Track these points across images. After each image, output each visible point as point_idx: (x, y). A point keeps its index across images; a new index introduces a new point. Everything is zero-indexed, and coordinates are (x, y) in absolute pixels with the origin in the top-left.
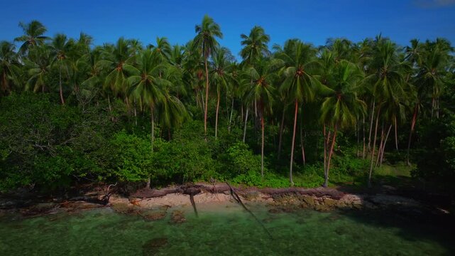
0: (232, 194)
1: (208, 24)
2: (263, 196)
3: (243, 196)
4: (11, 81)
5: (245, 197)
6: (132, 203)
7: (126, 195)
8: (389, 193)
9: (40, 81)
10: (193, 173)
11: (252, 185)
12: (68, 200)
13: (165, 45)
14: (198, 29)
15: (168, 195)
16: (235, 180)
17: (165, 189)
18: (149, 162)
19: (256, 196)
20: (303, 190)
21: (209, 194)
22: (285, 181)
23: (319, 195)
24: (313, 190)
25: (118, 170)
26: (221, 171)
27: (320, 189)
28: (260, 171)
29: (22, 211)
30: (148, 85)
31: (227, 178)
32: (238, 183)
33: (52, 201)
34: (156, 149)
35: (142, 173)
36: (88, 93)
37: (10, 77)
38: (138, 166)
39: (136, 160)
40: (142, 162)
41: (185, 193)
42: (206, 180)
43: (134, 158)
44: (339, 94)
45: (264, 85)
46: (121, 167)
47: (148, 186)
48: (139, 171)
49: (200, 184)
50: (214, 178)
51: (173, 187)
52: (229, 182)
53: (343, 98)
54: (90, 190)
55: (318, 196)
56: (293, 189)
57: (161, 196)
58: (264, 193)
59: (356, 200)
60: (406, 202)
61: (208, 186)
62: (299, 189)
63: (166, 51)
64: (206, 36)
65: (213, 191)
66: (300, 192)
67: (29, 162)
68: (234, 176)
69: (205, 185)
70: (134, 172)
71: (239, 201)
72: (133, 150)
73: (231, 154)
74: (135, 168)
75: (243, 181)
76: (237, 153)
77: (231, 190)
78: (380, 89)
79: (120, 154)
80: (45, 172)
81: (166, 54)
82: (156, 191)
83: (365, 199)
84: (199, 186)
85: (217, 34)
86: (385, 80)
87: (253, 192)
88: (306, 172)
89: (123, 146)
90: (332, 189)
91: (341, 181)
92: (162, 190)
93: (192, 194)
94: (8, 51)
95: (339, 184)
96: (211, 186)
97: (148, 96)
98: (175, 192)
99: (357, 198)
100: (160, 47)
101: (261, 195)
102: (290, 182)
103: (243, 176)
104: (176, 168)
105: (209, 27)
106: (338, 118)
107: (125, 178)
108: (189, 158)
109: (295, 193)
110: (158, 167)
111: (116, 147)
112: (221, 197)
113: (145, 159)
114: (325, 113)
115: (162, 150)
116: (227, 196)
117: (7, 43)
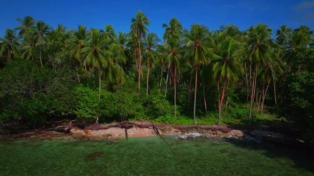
0: (154, 129)
1: (140, 17)
2: (175, 130)
3: (161, 130)
4: (12, 54)
5: (162, 130)
6: (86, 132)
7: (82, 127)
8: (263, 129)
9: (30, 54)
10: (126, 113)
11: (168, 123)
12: (44, 130)
13: (111, 30)
14: (134, 20)
15: (110, 128)
16: (156, 119)
17: (109, 124)
18: (96, 105)
19: (170, 130)
20: (203, 126)
21: (139, 128)
22: (191, 121)
23: (214, 130)
24: (210, 127)
25: (76, 110)
26: (148, 114)
27: (215, 126)
28: (174, 114)
29: (14, 136)
30: (96, 53)
31: (152, 119)
32: (159, 122)
33: (34, 131)
34: (102, 97)
35: (92, 112)
36: (59, 61)
37: (12, 52)
38: (90, 107)
39: (88, 103)
40: (92, 105)
41: (122, 127)
42: (137, 120)
43: (87, 102)
44: (226, 60)
45: (174, 54)
46: (79, 108)
47: (97, 122)
48: (90, 111)
49: (132, 122)
50: (143, 118)
51: (114, 124)
52: (153, 121)
53: (228, 62)
54: (60, 124)
55: (212, 131)
56: (195, 126)
57: (106, 129)
58: (176, 128)
59: (239, 133)
60: (274, 136)
61: (138, 123)
62: (200, 126)
63: (111, 34)
64: (139, 24)
65: (140, 127)
66: (201, 128)
67: (18, 103)
68: (156, 117)
69: (136, 123)
70: (87, 111)
71: (158, 133)
72: (86, 97)
73: (153, 102)
74: (87, 109)
75: (163, 120)
76: (158, 101)
77: (153, 126)
78: (254, 56)
79: (78, 99)
80: (28, 109)
81: (111, 35)
82: (102, 126)
83: (245, 133)
84: (132, 123)
85: (146, 23)
86: (258, 50)
87: (167, 127)
88: (207, 116)
89: (80, 95)
90: (224, 126)
91: (231, 122)
92: (107, 125)
93: (127, 128)
94: (11, 36)
95: (229, 123)
96: (140, 123)
97: (96, 61)
98: (115, 126)
99: (240, 132)
100: (107, 31)
101: (174, 130)
102: (194, 121)
103: (162, 117)
104: (115, 109)
105: (141, 18)
106: (224, 75)
107: (81, 115)
108: (124, 103)
109: (197, 128)
110: (103, 108)
111: (76, 95)
112: (146, 130)
113: (94, 103)
114: (216, 73)
115: (106, 97)
116: (150, 130)
117: (11, 31)
